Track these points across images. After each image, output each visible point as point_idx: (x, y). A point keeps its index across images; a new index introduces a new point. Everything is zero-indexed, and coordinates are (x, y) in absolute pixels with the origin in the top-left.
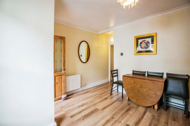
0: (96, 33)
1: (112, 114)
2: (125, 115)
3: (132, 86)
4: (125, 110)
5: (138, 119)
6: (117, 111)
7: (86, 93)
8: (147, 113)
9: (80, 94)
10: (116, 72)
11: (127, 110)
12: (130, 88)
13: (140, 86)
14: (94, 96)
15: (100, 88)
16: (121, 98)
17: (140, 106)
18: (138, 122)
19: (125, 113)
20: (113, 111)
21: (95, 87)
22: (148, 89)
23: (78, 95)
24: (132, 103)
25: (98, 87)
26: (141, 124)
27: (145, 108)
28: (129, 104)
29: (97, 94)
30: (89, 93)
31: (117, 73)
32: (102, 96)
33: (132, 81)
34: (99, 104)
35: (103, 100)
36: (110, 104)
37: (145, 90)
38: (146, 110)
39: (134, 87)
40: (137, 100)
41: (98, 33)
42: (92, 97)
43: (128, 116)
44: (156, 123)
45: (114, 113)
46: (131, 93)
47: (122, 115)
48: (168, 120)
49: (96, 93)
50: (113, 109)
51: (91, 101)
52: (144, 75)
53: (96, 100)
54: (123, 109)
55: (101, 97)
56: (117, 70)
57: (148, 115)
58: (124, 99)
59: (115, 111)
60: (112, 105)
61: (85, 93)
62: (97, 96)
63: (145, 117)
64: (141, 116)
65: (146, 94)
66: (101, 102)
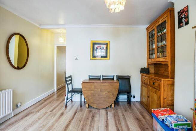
0: (39, 26)
1: (80, 129)
2: (92, 124)
3: (93, 92)
4: (90, 119)
5: (106, 122)
6: (83, 124)
7: (26, 116)
8: (109, 113)
9: (13, 124)
10: (70, 78)
11: (92, 118)
12: (90, 94)
13: (100, 90)
14: (43, 116)
15: (46, 103)
16: (79, 108)
17: (100, 109)
18: (106, 124)
19: (92, 121)
20: (79, 125)
21: (38, 104)
22: (107, 91)
23: (10, 125)
24: (92, 109)
25: (43, 103)
26: (109, 125)
27: (105, 109)
28: (90, 111)
29: (46, 113)
30: (30, 116)
31: (71, 80)
32: (55, 112)
33: (93, 87)
34: (56, 124)
35: (59, 118)
36: (71, 118)
37: (105, 93)
38: (106, 111)
39: (94, 92)
40: (97, 104)
41: (41, 27)
42: (39, 119)
43: (96, 123)
44: (118, 118)
45: (80, 127)
46: (91, 99)
47: (90, 125)
48: (123, 113)
49: (43, 111)
50: (77, 123)
51: (41, 125)
52: (100, 79)
53: (48, 122)
54: (88, 119)
55: (55, 115)
56: (71, 77)
57: (110, 115)
58: (82, 107)
59: (81, 124)
60: (74, 119)
61: (23, 118)
62: (47, 115)
63: (109, 117)
64: (106, 118)
65: (105, 97)
66: (57, 120)
